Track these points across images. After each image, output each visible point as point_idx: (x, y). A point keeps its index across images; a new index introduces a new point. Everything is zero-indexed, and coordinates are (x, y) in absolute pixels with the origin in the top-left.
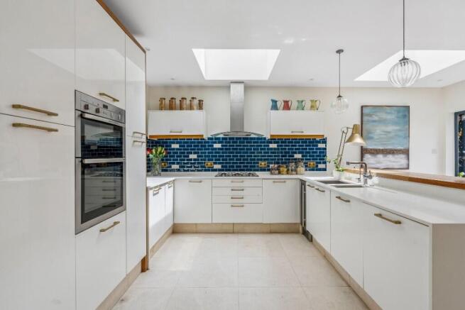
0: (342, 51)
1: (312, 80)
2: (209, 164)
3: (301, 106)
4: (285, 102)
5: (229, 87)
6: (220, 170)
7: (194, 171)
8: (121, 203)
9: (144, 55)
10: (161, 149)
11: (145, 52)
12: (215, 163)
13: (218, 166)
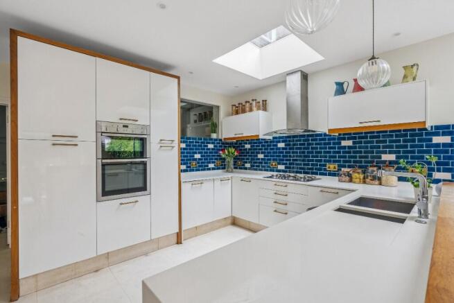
1: (397, 34)
2: (274, 164)
5: (285, 81)
6: (283, 171)
7: (261, 170)
8: (144, 188)
9: (176, 80)
10: (232, 150)
11: (178, 78)
12: (279, 164)
13: (281, 167)
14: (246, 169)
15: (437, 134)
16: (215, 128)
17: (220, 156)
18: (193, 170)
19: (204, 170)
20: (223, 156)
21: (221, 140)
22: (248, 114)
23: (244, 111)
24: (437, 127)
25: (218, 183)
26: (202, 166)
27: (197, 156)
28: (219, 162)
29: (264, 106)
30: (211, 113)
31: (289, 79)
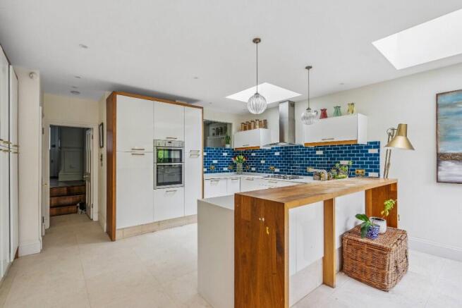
0: (311, 67)
2: (272, 168)
3: (338, 112)
4: (322, 110)
5: (278, 107)
7: (263, 172)
8: (180, 182)
9: (201, 110)
10: (242, 157)
11: (202, 108)
12: (276, 167)
13: (277, 170)
14: (252, 171)
15: (370, 147)
16: (228, 140)
17: (232, 162)
18: (212, 172)
19: (220, 172)
20: (235, 162)
21: (233, 149)
22: (248, 132)
23: (250, 128)
24: (371, 143)
25: (230, 181)
26: (219, 169)
27: (215, 162)
28: (231, 167)
29: (264, 124)
30: (226, 128)
31: (281, 105)
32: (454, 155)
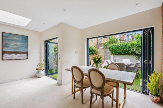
32: (8, 52)
